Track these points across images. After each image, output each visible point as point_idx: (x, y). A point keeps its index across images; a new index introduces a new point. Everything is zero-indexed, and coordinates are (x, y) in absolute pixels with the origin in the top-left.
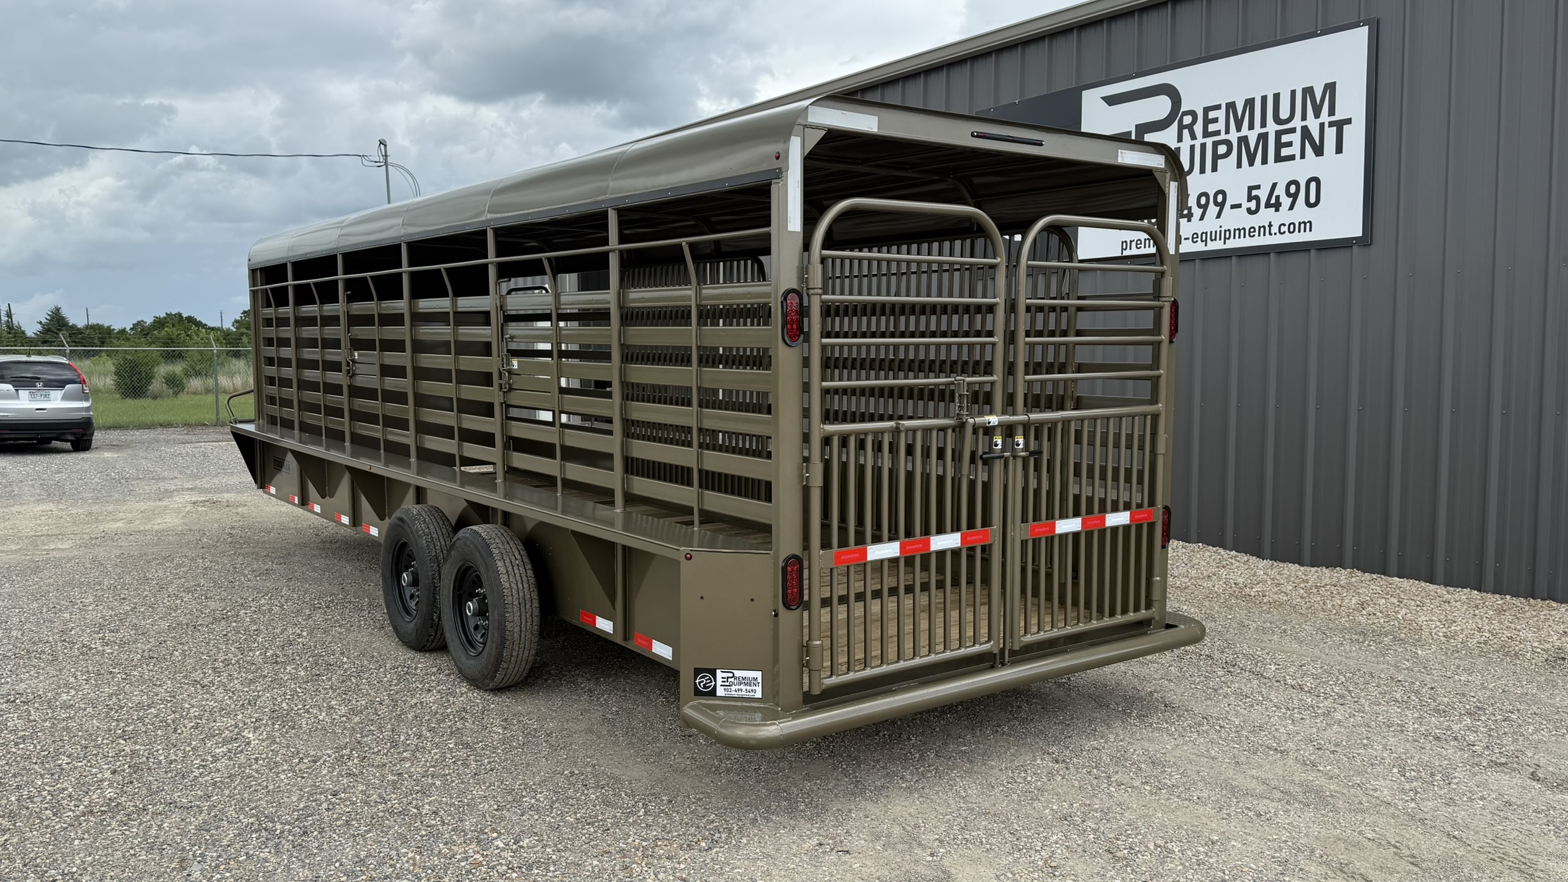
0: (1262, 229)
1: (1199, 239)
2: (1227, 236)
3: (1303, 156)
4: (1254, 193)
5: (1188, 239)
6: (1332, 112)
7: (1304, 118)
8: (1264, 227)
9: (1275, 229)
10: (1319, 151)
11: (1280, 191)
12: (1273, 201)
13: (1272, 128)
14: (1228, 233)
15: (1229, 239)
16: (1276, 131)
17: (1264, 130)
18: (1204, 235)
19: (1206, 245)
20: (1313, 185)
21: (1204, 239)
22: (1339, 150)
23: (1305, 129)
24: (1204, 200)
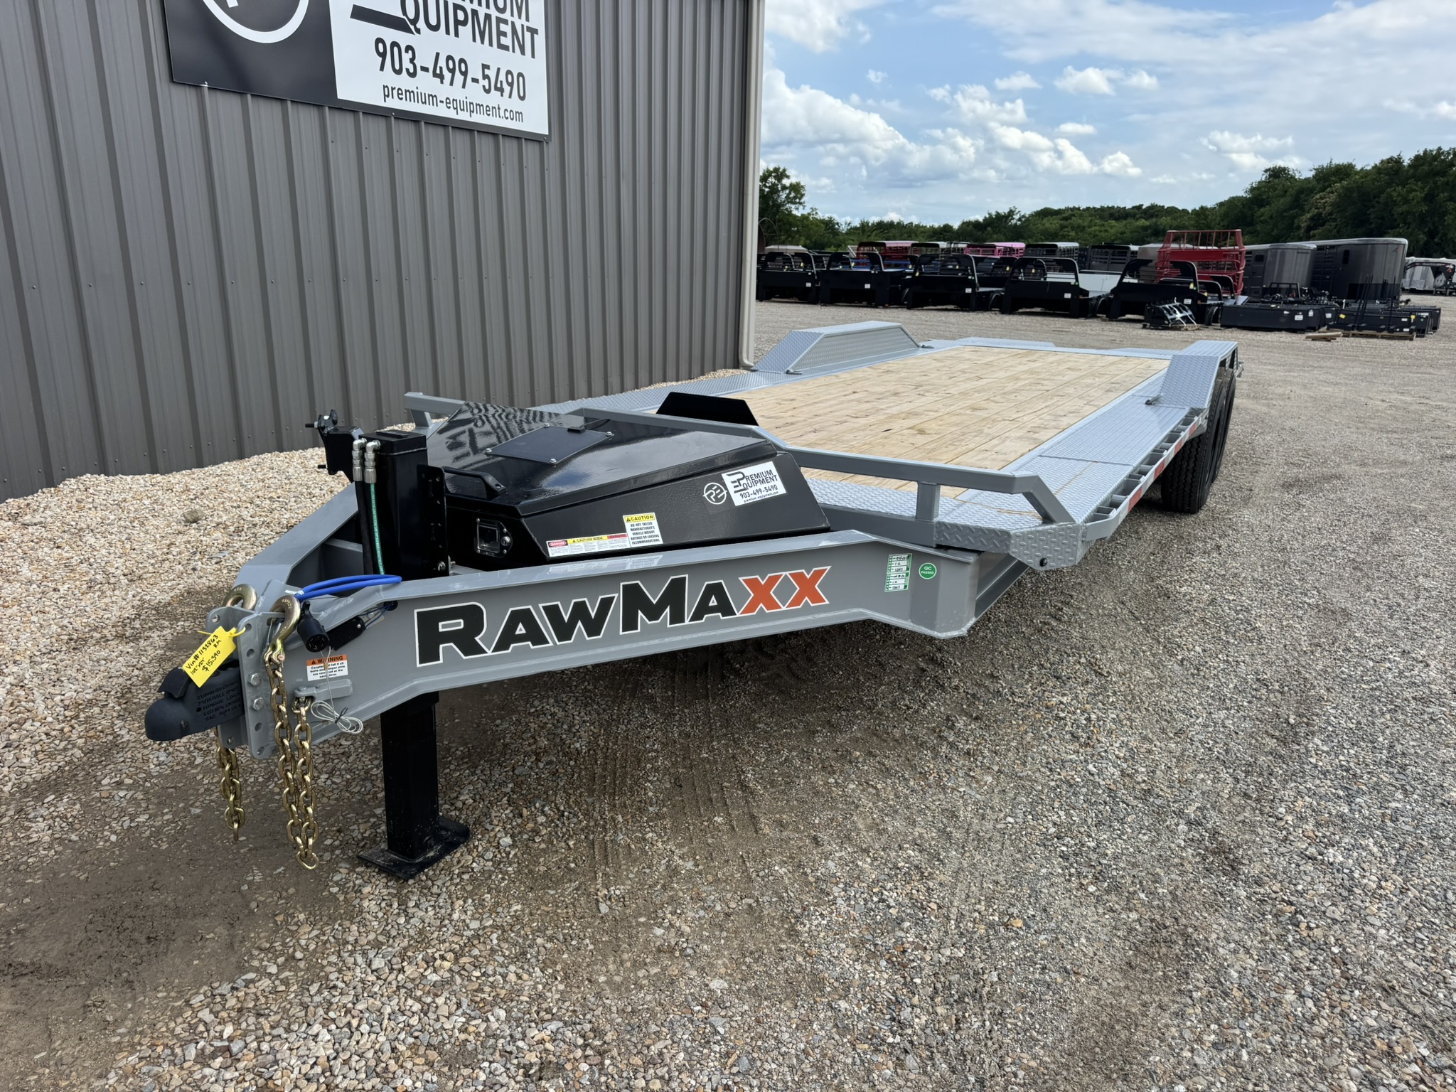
0: (494, 110)
1: (451, 106)
2: (472, 109)
3: (514, 51)
4: (487, 72)
5: (442, 102)
6: (527, 19)
7: (512, 15)
8: (495, 108)
9: (502, 114)
10: (523, 52)
11: (502, 77)
12: (499, 85)
13: (494, 13)
14: (472, 106)
15: (473, 112)
16: (497, 18)
17: (488, 11)
18: (455, 102)
19: (457, 114)
20: (521, 79)
21: (455, 107)
22: (533, 56)
23: (513, 23)
24: (451, 66)
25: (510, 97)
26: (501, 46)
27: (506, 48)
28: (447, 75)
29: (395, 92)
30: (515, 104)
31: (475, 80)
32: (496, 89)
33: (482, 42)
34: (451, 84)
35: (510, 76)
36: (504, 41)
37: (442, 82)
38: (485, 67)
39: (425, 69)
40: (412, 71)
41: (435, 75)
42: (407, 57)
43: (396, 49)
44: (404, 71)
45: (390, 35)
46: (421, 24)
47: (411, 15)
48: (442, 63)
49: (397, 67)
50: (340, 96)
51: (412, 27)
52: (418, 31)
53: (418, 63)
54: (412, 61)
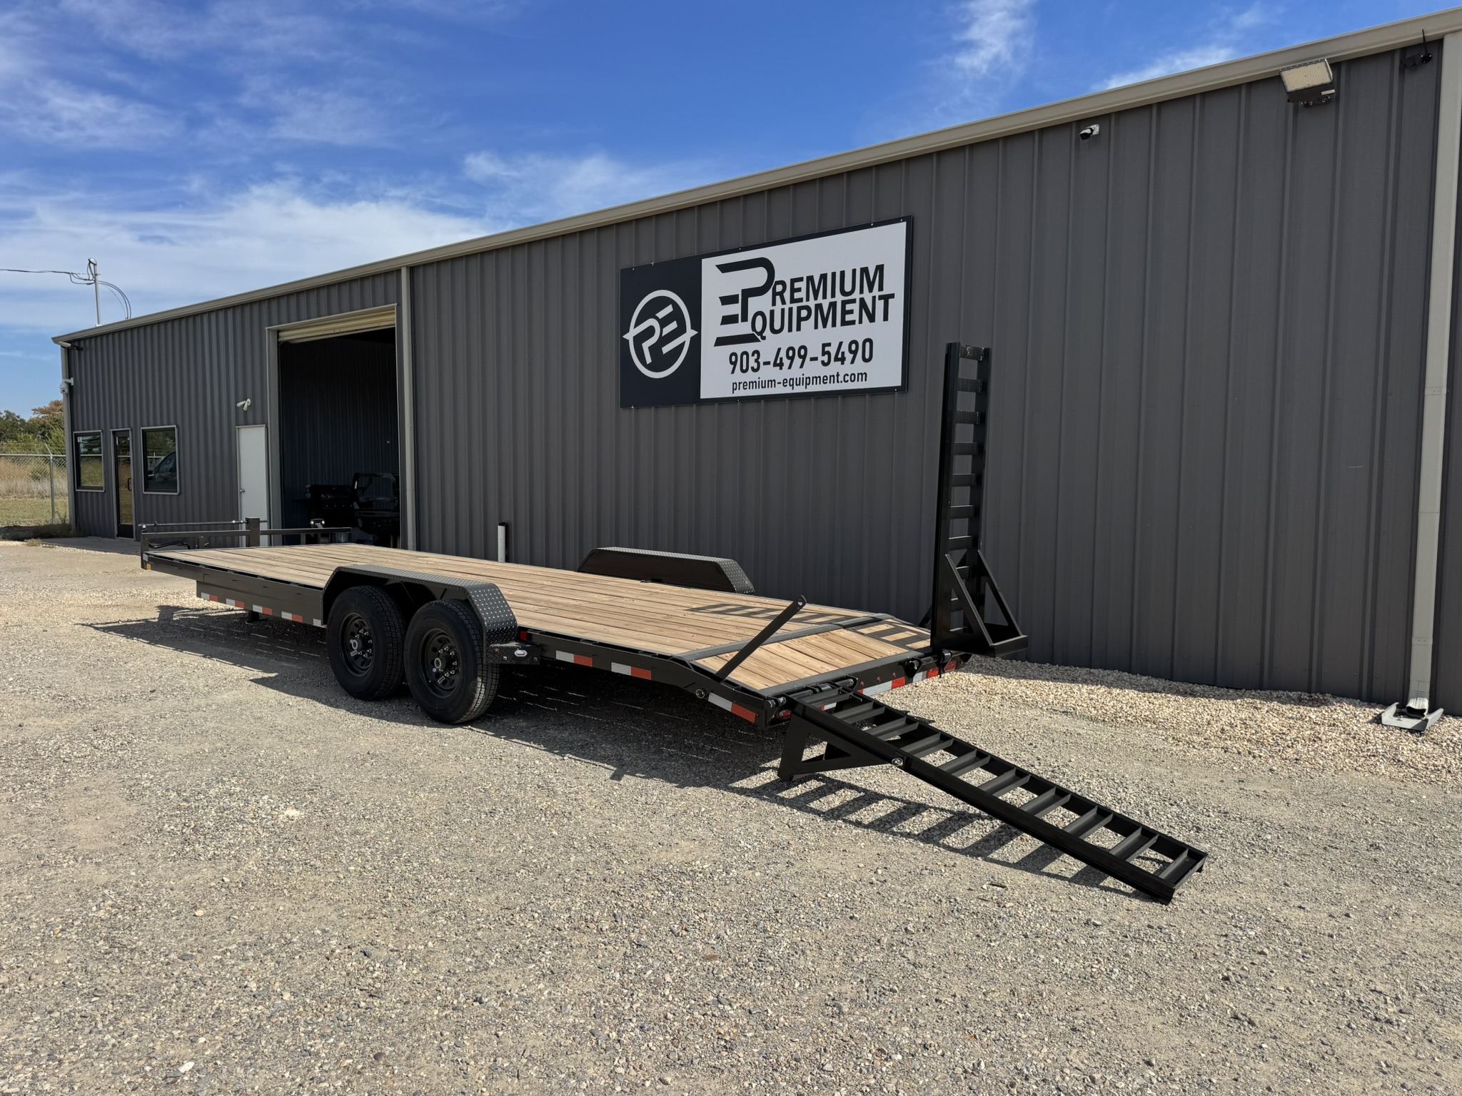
0: (832, 378)
1: (788, 384)
2: (808, 382)
4: (827, 349)
5: (780, 383)
6: (881, 288)
7: (861, 292)
8: (834, 376)
10: (872, 318)
11: (845, 348)
12: (840, 356)
13: (839, 298)
14: (808, 379)
16: (842, 302)
18: (792, 381)
19: (793, 389)
20: (868, 344)
21: (791, 384)
22: (886, 318)
23: (862, 300)
24: (791, 353)
25: (852, 362)
26: (844, 323)
27: (853, 323)
28: (786, 362)
29: (741, 385)
30: (859, 366)
31: (812, 359)
32: (836, 359)
33: (825, 326)
34: (790, 367)
35: (853, 347)
36: (848, 318)
37: (781, 369)
38: (824, 345)
39: (768, 363)
40: (756, 367)
41: (775, 365)
42: (752, 359)
43: (745, 357)
44: (750, 368)
45: (739, 348)
46: (767, 333)
47: (759, 328)
48: (783, 354)
49: (744, 368)
50: (702, 397)
51: (759, 337)
52: (764, 338)
53: (761, 361)
54: (757, 361)
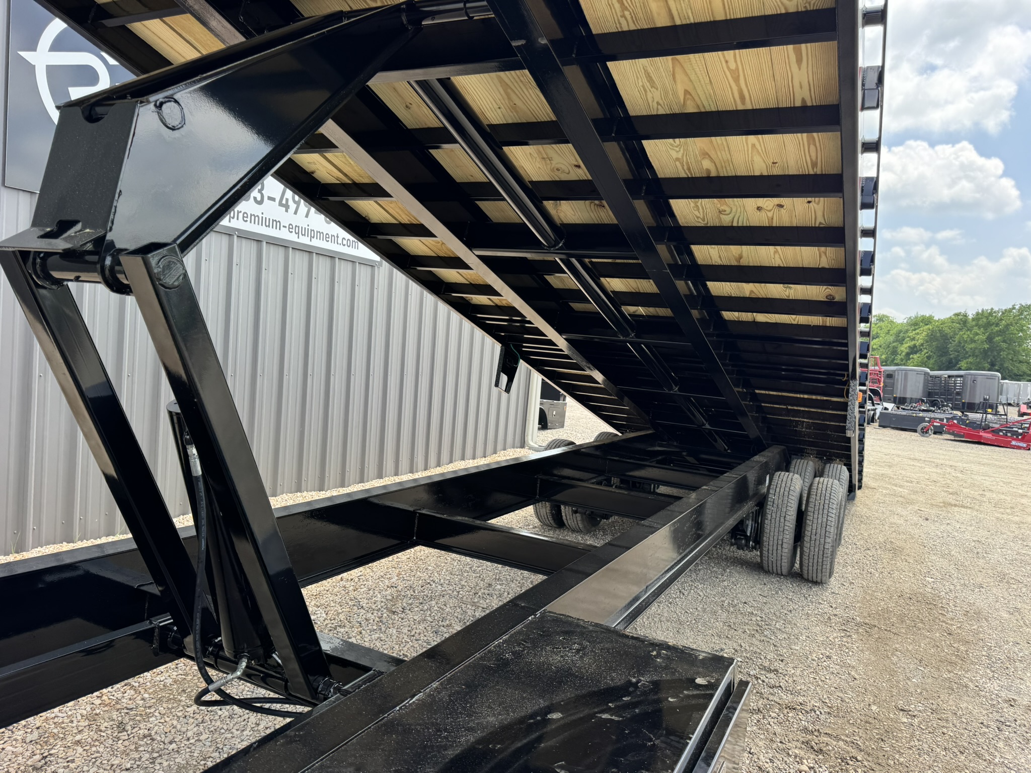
0: (333, 237)
1: (294, 231)
2: (312, 235)
5: (285, 227)
8: (334, 236)
9: (340, 241)
14: (313, 232)
15: (313, 237)
18: (297, 228)
19: (298, 238)
21: (297, 232)
29: (241, 215)
34: (296, 213)
37: (287, 211)
39: (273, 199)
40: (259, 199)
41: (281, 204)
54: (260, 191)
